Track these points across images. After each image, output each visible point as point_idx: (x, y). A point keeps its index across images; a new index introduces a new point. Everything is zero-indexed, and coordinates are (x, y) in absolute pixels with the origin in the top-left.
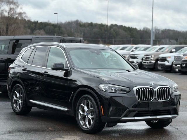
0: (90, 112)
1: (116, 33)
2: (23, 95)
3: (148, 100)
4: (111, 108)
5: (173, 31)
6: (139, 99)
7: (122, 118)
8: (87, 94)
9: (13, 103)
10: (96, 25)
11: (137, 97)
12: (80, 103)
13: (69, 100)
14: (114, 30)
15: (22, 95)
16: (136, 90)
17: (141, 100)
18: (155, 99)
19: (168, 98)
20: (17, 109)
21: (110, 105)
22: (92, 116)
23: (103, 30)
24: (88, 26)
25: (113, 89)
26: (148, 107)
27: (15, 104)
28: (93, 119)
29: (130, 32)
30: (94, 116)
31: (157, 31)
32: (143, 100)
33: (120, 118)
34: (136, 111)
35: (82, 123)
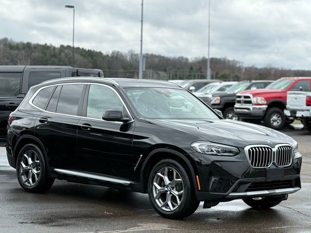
0: (174, 186)
1: (69, 59)
2: (41, 161)
3: (264, 166)
4: (213, 179)
5: (159, 57)
6: (252, 165)
7: (230, 193)
8: (169, 158)
9: (20, 174)
10: (37, 46)
11: (250, 162)
12: (156, 173)
13: (135, 168)
14: (66, 56)
15: (38, 161)
16: (249, 150)
17: (255, 166)
18: (274, 164)
19: (289, 162)
20: (29, 183)
21: (211, 174)
22: (178, 191)
23: (48, 55)
24: (24, 48)
25: (213, 149)
26: (265, 176)
27: (24, 175)
28: (180, 196)
29: (92, 58)
30: (182, 191)
31: (133, 57)
32: (258, 166)
33: (226, 194)
34: (249, 183)
35: (159, 203)
